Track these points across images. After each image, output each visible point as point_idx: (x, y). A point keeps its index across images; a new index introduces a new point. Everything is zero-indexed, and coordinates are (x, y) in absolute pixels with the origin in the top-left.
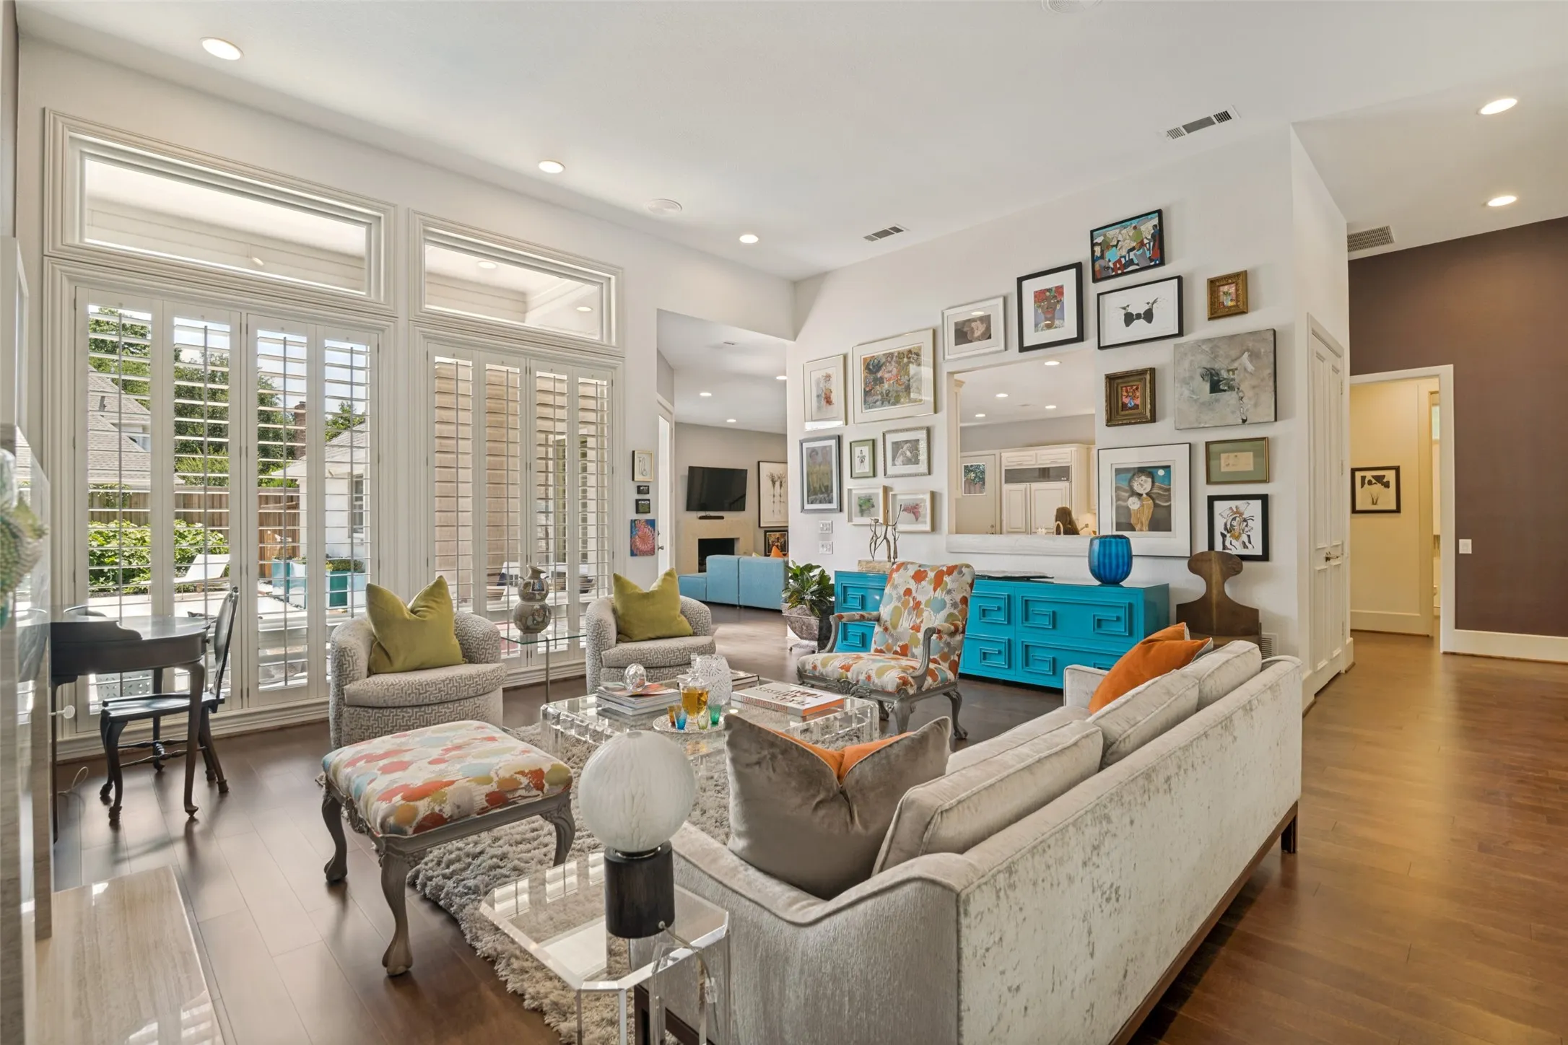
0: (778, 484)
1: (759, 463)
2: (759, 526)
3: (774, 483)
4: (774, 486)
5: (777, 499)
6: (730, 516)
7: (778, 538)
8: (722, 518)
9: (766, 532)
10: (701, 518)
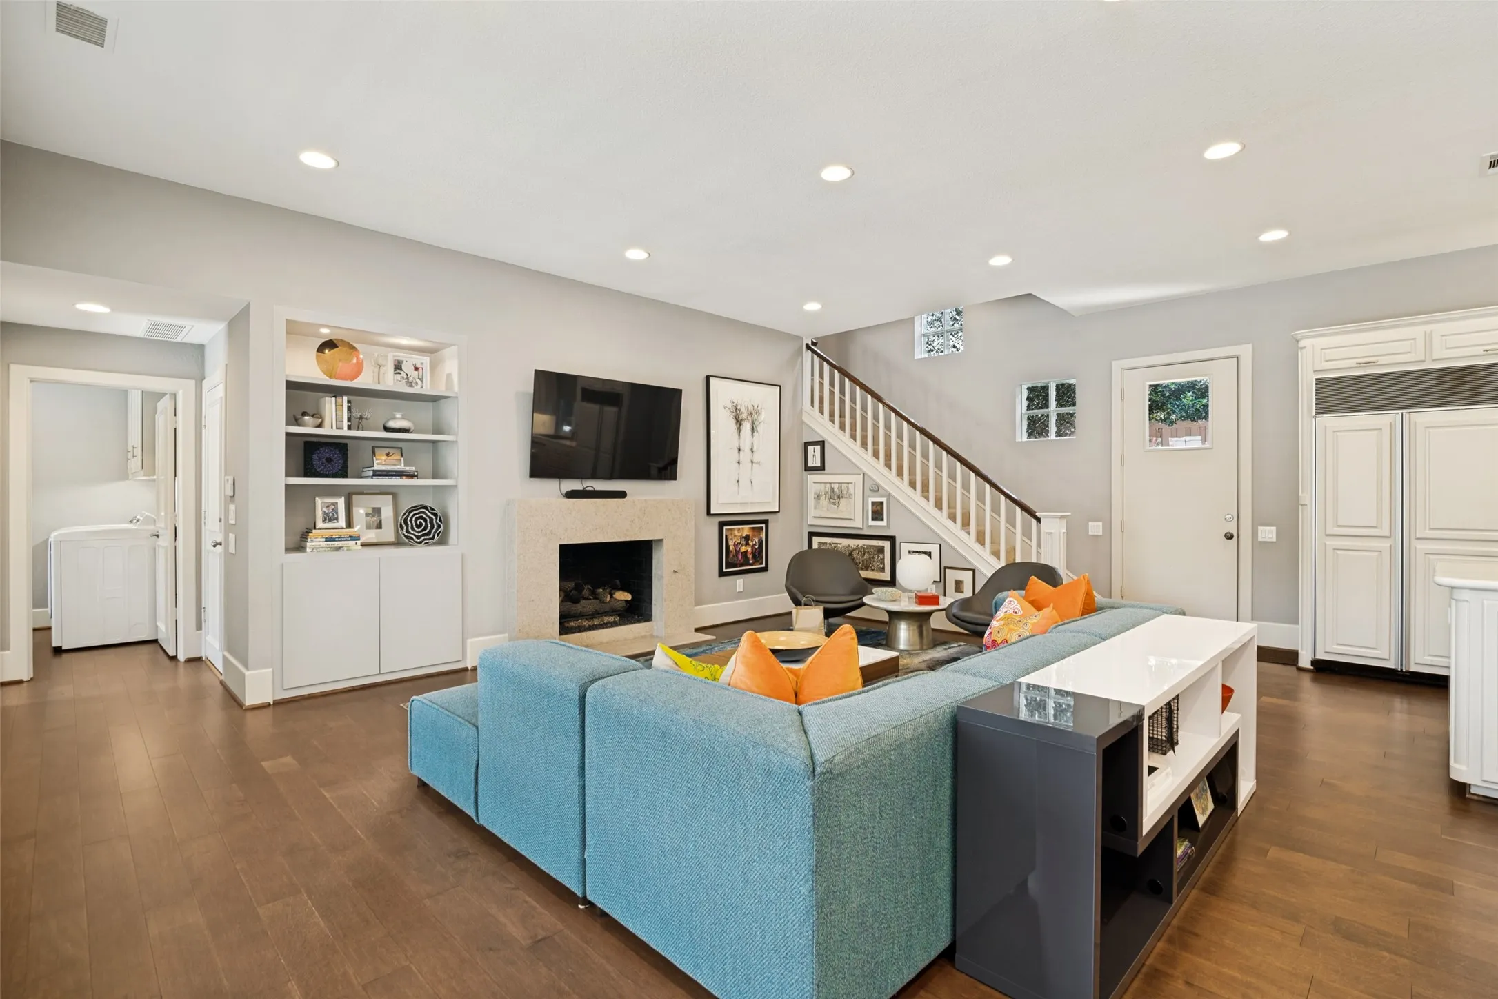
0: (747, 426)
1: (708, 378)
2: (709, 513)
3: (739, 422)
4: (739, 430)
5: (745, 456)
6: (641, 492)
7: (747, 538)
8: (622, 495)
9: (722, 525)
10: (571, 495)
